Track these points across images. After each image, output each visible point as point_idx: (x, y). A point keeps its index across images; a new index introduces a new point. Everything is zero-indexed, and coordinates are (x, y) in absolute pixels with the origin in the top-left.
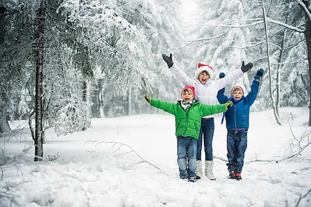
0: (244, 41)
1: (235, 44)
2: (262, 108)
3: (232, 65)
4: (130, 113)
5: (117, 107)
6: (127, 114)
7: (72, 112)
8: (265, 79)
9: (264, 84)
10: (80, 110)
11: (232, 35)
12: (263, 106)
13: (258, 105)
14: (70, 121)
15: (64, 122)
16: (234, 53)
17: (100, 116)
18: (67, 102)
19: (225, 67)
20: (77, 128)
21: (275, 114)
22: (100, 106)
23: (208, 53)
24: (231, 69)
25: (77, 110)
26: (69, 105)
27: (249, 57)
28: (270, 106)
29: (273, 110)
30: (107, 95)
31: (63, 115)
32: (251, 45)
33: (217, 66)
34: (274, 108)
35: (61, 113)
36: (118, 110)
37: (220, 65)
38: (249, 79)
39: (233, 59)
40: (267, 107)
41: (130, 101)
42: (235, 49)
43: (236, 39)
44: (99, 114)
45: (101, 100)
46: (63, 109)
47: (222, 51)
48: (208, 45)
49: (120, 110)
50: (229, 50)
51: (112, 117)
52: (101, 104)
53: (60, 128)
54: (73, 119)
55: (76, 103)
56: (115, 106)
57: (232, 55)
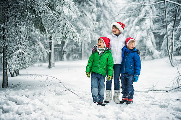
0: (152, 14)
1: (147, 16)
2: (163, 56)
3: (144, 29)
4: (83, 59)
5: (74, 55)
6: (81, 59)
7: (21, 55)
8: (165, 38)
9: (165, 42)
10: (27, 54)
11: (144, 11)
12: (164, 55)
13: (160, 54)
14: (20, 62)
15: (15, 62)
16: (146, 22)
17: (63, 60)
18: (18, 48)
19: (140, 31)
20: (25, 66)
21: (170, 60)
22: (63, 54)
23: (130, 22)
24: (144, 32)
25: (25, 54)
26: (20, 50)
27: (155, 25)
28: (168, 55)
29: (169, 58)
30: (68, 48)
31: (15, 57)
32: (156, 17)
33: (135, 31)
34: (169, 56)
35: (13, 56)
36: (75, 56)
37: (137, 30)
38: (155, 39)
39: (145, 26)
40: (166, 56)
41: (83, 51)
42: (147, 20)
43: (147, 13)
44: (63, 59)
45: (64, 51)
46: (15, 53)
47: (139, 21)
48: (130, 18)
49: (76, 56)
50: (142, 20)
51: (71, 61)
52: (64, 53)
53: (12, 66)
54: (22, 60)
55: (25, 49)
56: (73, 54)
57: (144, 24)
